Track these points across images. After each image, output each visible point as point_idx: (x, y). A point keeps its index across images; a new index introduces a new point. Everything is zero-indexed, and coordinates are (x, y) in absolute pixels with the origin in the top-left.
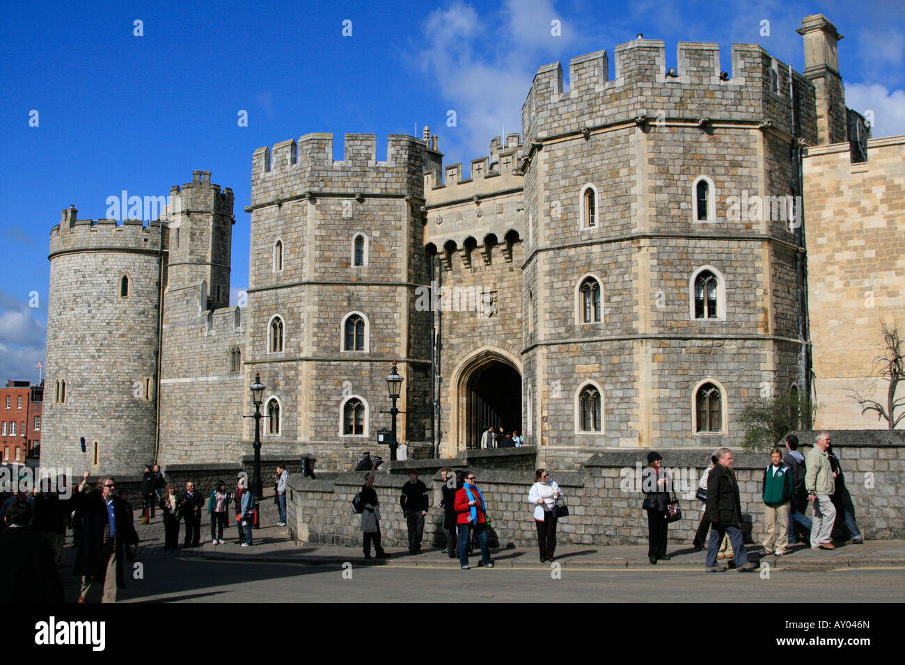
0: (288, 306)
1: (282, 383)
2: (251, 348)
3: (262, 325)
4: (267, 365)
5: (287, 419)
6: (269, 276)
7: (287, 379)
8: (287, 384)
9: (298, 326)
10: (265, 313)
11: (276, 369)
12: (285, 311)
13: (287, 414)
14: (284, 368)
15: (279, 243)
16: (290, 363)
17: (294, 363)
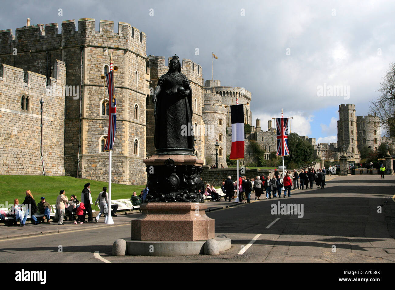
0: (140, 101)
1: (139, 133)
2: (128, 114)
3: (132, 106)
4: (135, 124)
5: (141, 149)
6: (133, 85)
7: (141, 132)
8: (141, 134)
9: (143, 112)
10: (133, 101)
11: (137, 127)
12: (139, 103)
13: (141, 147)
14: (140, 127)
15: (136, 73)
16: (142, 126)
17: (143, 126)
